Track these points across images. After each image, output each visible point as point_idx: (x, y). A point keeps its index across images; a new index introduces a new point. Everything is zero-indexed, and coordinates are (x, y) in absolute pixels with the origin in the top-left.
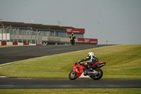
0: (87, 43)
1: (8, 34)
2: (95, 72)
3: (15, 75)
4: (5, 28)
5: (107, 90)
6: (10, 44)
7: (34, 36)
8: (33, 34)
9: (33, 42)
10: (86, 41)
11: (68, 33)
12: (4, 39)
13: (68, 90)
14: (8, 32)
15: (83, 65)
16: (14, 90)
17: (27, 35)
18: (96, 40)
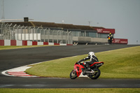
0: (117, 43)
1: (39, 35)
2: (93, 72)
3: (46, 75)
4: (36, 28)
6: (40, 44)
7: (64, 36)
8: (64, 34)
9: (64, 43)
10: (116, 41)
11: (99, 33)
12: (35, 39)
13: (98, 89)
14: (38, 32)
15: (83, 65)
16: (44, 90)
17: (58, 35)
18: (126, 40)
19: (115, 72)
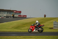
0: (22, 17)
2: (40, 29)
5: (31, 36)
10: (22, 16)
11: (14, 13)
13: (15, 36)
15: (35, 26)
18: (26, 16)
19: (21, 29)
